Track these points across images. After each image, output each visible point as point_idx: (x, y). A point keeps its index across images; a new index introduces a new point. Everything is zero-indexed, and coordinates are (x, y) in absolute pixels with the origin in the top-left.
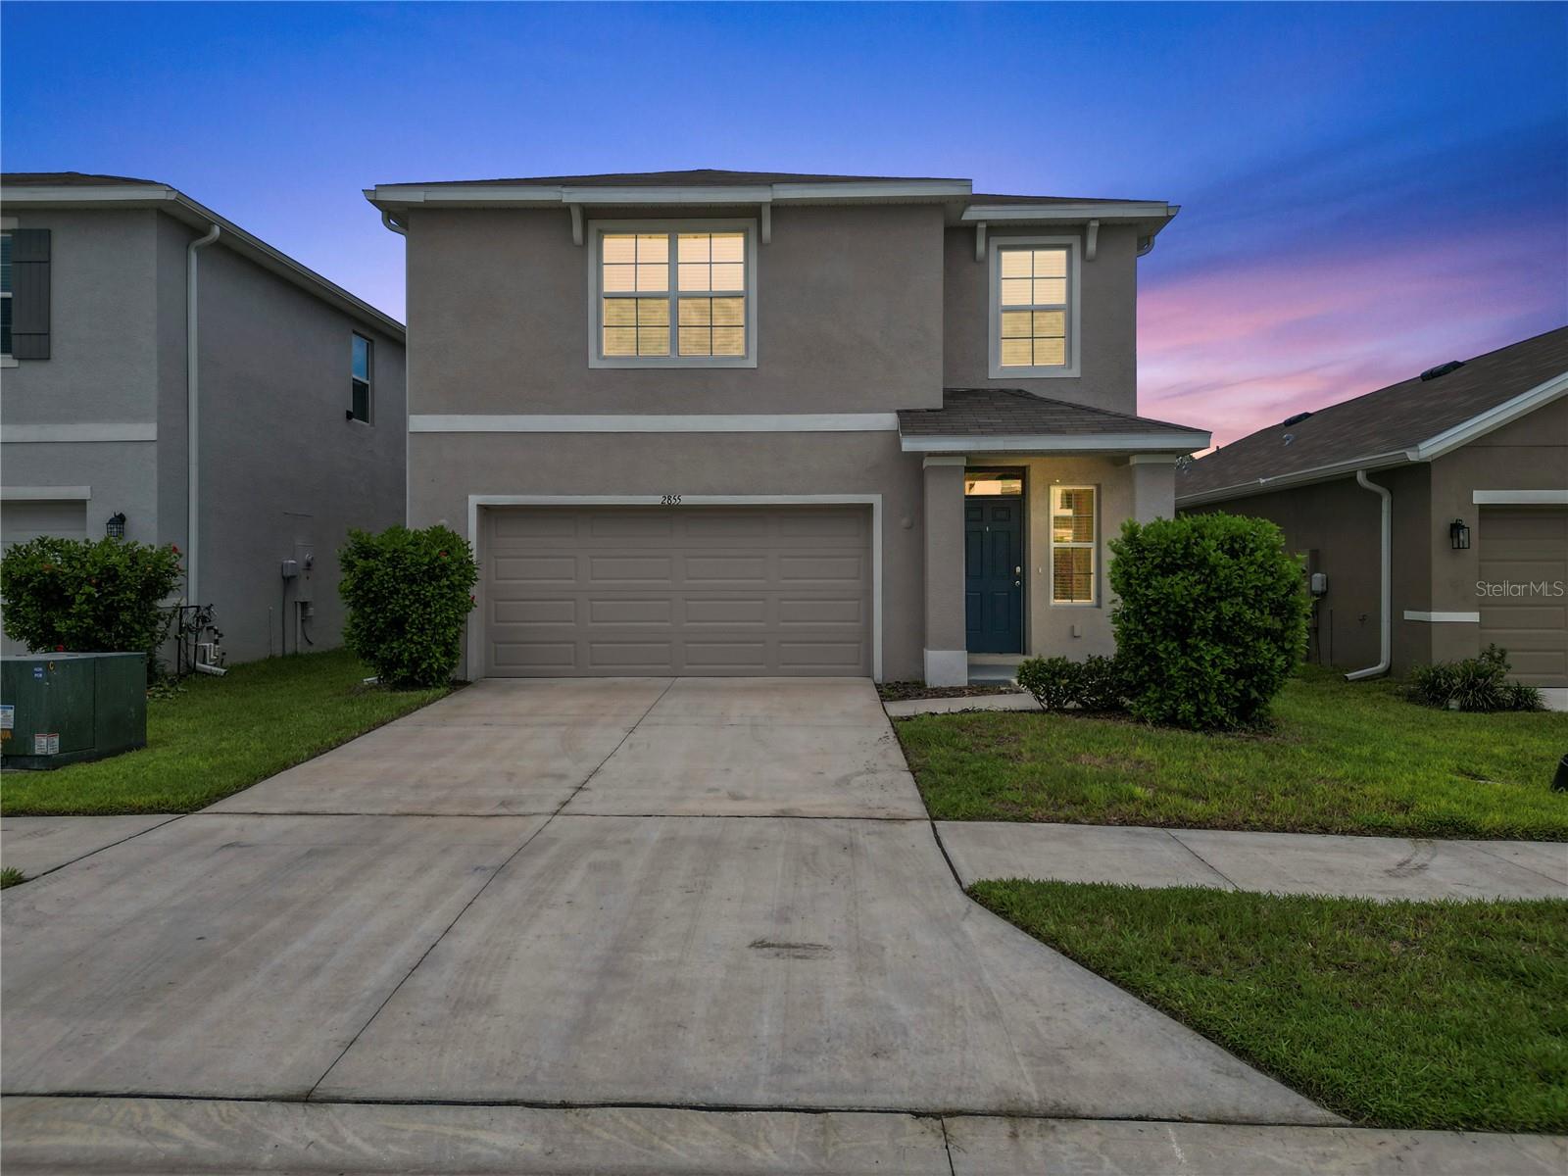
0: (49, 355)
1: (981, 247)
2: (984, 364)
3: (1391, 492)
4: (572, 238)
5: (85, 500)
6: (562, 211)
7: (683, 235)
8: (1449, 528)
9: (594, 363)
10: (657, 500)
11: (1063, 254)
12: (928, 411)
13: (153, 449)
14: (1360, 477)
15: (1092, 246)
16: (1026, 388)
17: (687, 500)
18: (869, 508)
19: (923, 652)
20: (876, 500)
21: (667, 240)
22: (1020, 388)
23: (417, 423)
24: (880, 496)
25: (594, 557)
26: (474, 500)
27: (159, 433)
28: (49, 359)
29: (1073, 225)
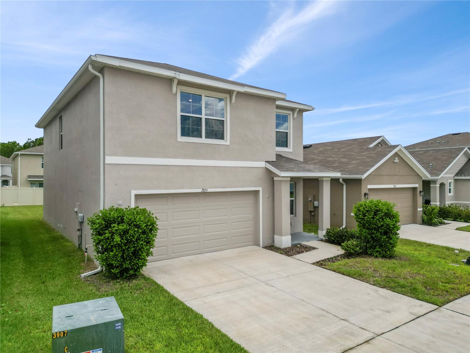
3: (346, 184)
4: (172, 91)
8: (364, 194)
9: (179, 139)
10: (200, 190)
12: (272, 162)
14: (341, 180)
15: (296, 115)
17: (209, 190)
18: (259, 191)
19: (274, 236)
20: (260, 189)
24: (261, 188)
25: (174, 212)
26: (134, 193)
29: (291, 109)
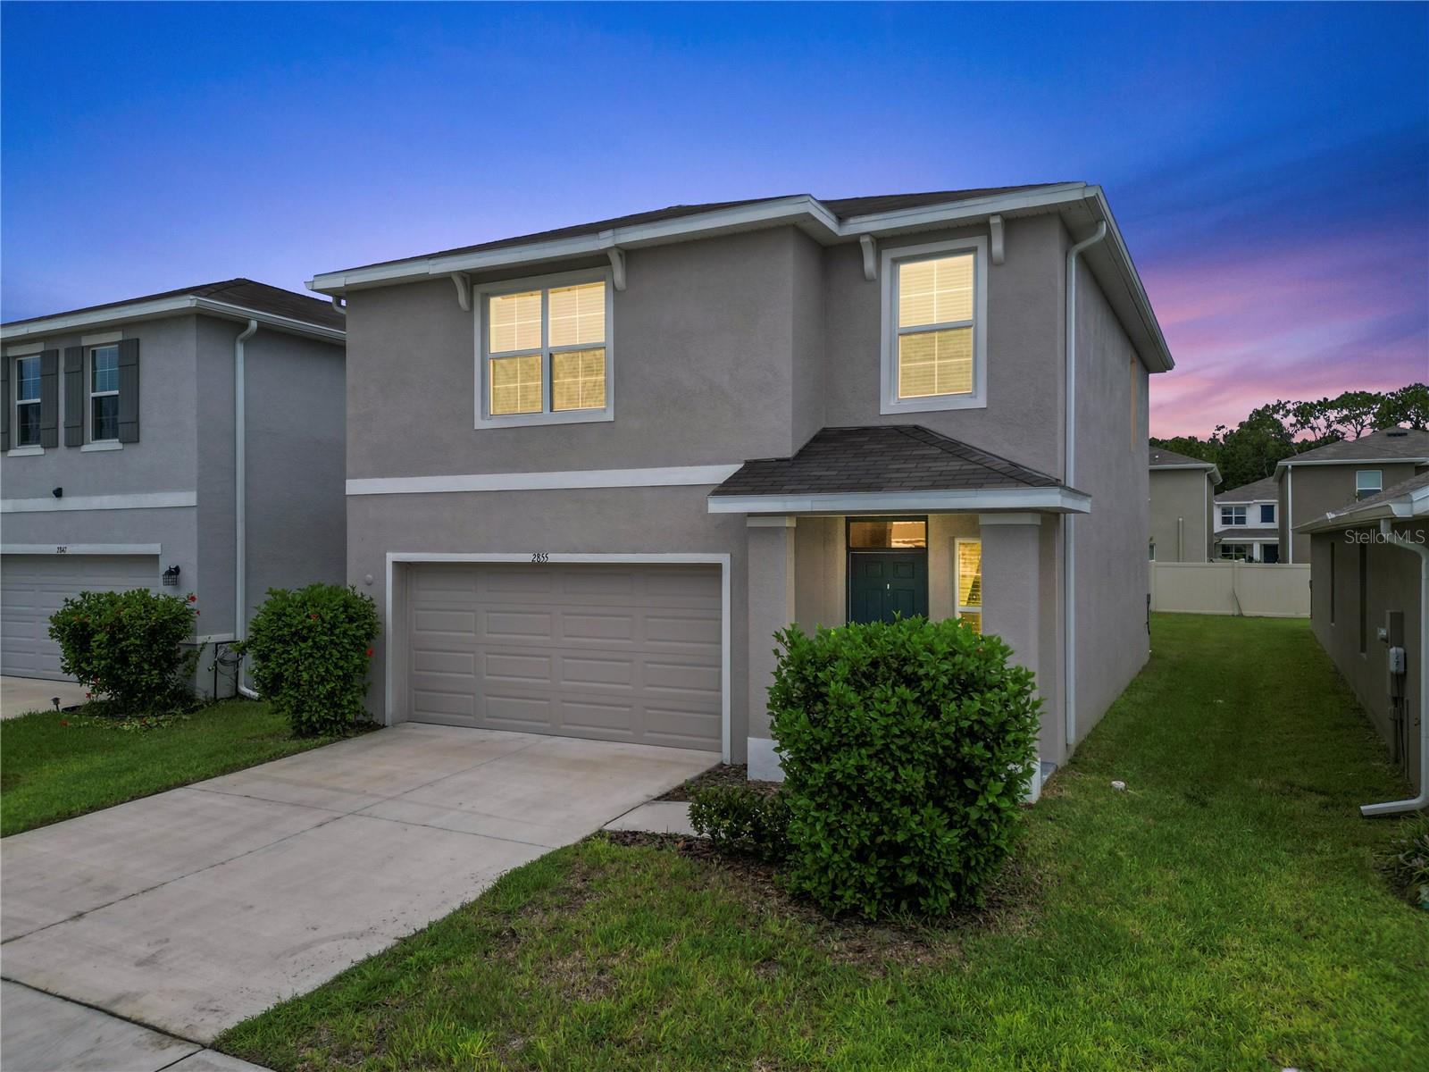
0: (138, 439)
1: (869, 264)
2: (876, 398)
4: (459, 306)
5: (158, 555)
6: (444, 280)
7: (553, 290)
9: (480, 424)
10: (527, 558)
11: (969, 258)
12: (777, 460)
13: (194, 513)
15: (998, 247)
16: (922, 423)
17: (554, 558)
18: (718, 567)
19: (746, 738)
20: (725, 559)
21: (540, 297)
22: (917, 423)
23: (354, 487)
24: (729, 556)
25: (489, 612)
26: (392, 557)
27: (199, 499)
28: (138, 441)
29: (978, 224)
